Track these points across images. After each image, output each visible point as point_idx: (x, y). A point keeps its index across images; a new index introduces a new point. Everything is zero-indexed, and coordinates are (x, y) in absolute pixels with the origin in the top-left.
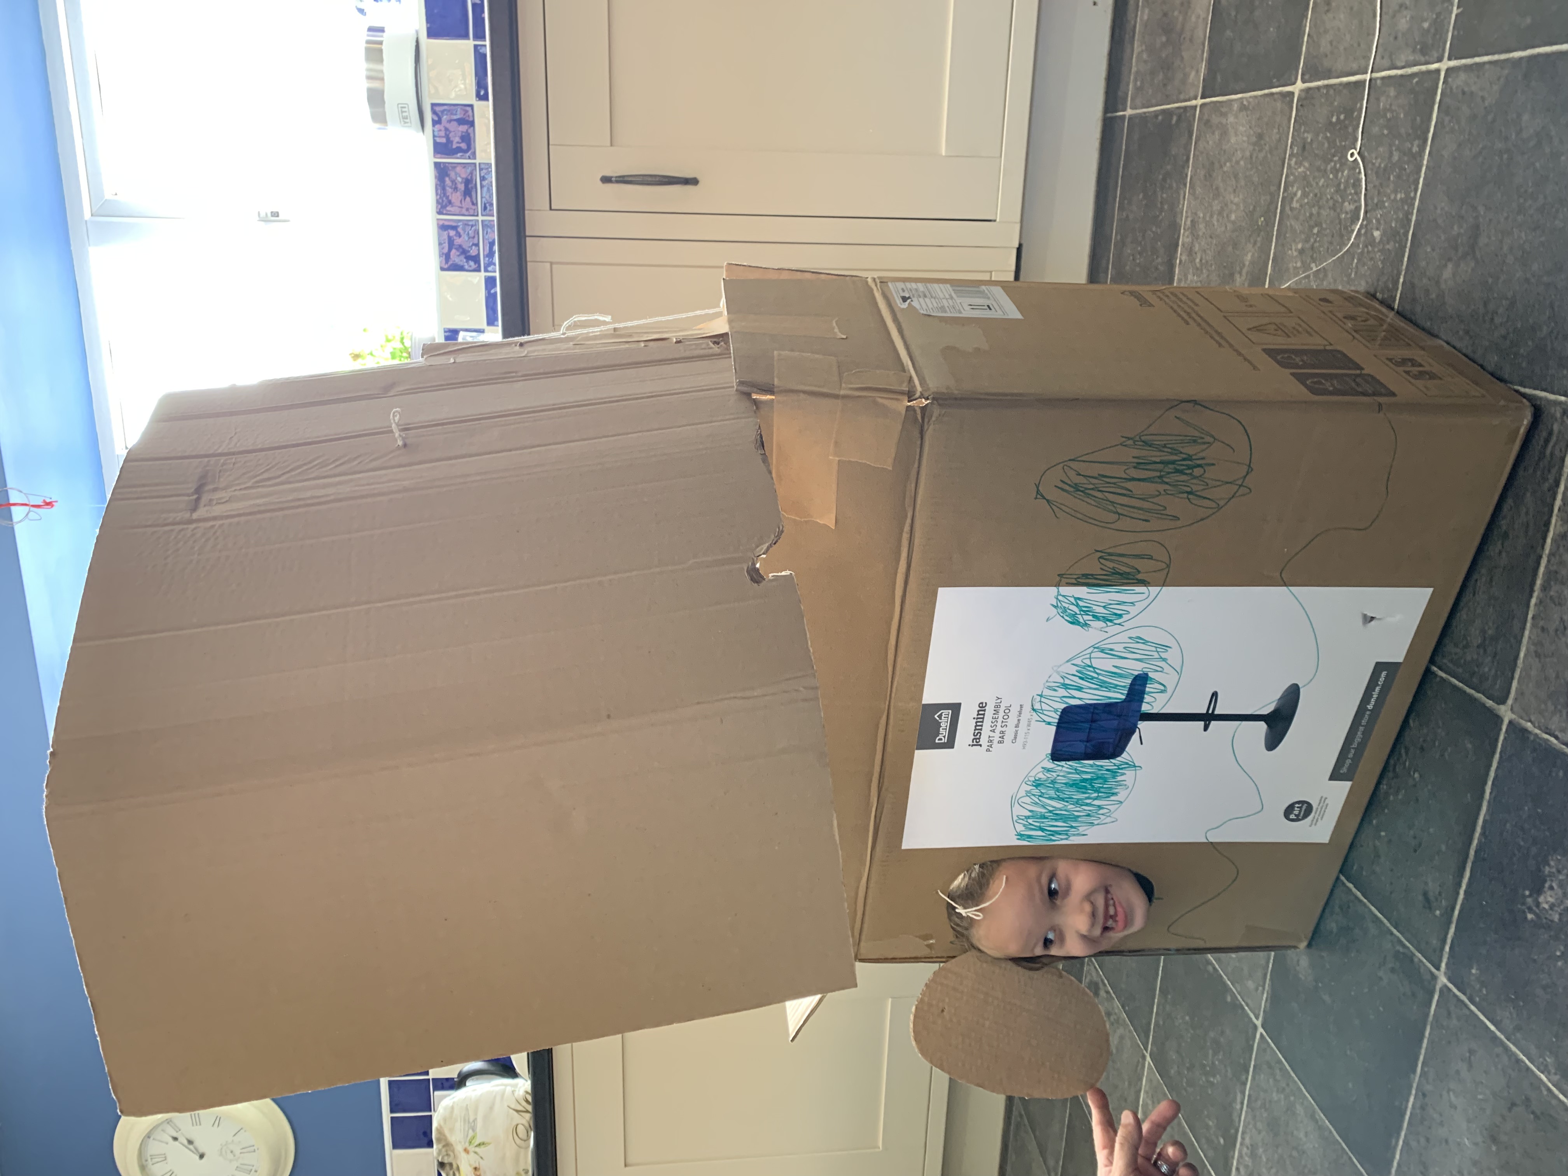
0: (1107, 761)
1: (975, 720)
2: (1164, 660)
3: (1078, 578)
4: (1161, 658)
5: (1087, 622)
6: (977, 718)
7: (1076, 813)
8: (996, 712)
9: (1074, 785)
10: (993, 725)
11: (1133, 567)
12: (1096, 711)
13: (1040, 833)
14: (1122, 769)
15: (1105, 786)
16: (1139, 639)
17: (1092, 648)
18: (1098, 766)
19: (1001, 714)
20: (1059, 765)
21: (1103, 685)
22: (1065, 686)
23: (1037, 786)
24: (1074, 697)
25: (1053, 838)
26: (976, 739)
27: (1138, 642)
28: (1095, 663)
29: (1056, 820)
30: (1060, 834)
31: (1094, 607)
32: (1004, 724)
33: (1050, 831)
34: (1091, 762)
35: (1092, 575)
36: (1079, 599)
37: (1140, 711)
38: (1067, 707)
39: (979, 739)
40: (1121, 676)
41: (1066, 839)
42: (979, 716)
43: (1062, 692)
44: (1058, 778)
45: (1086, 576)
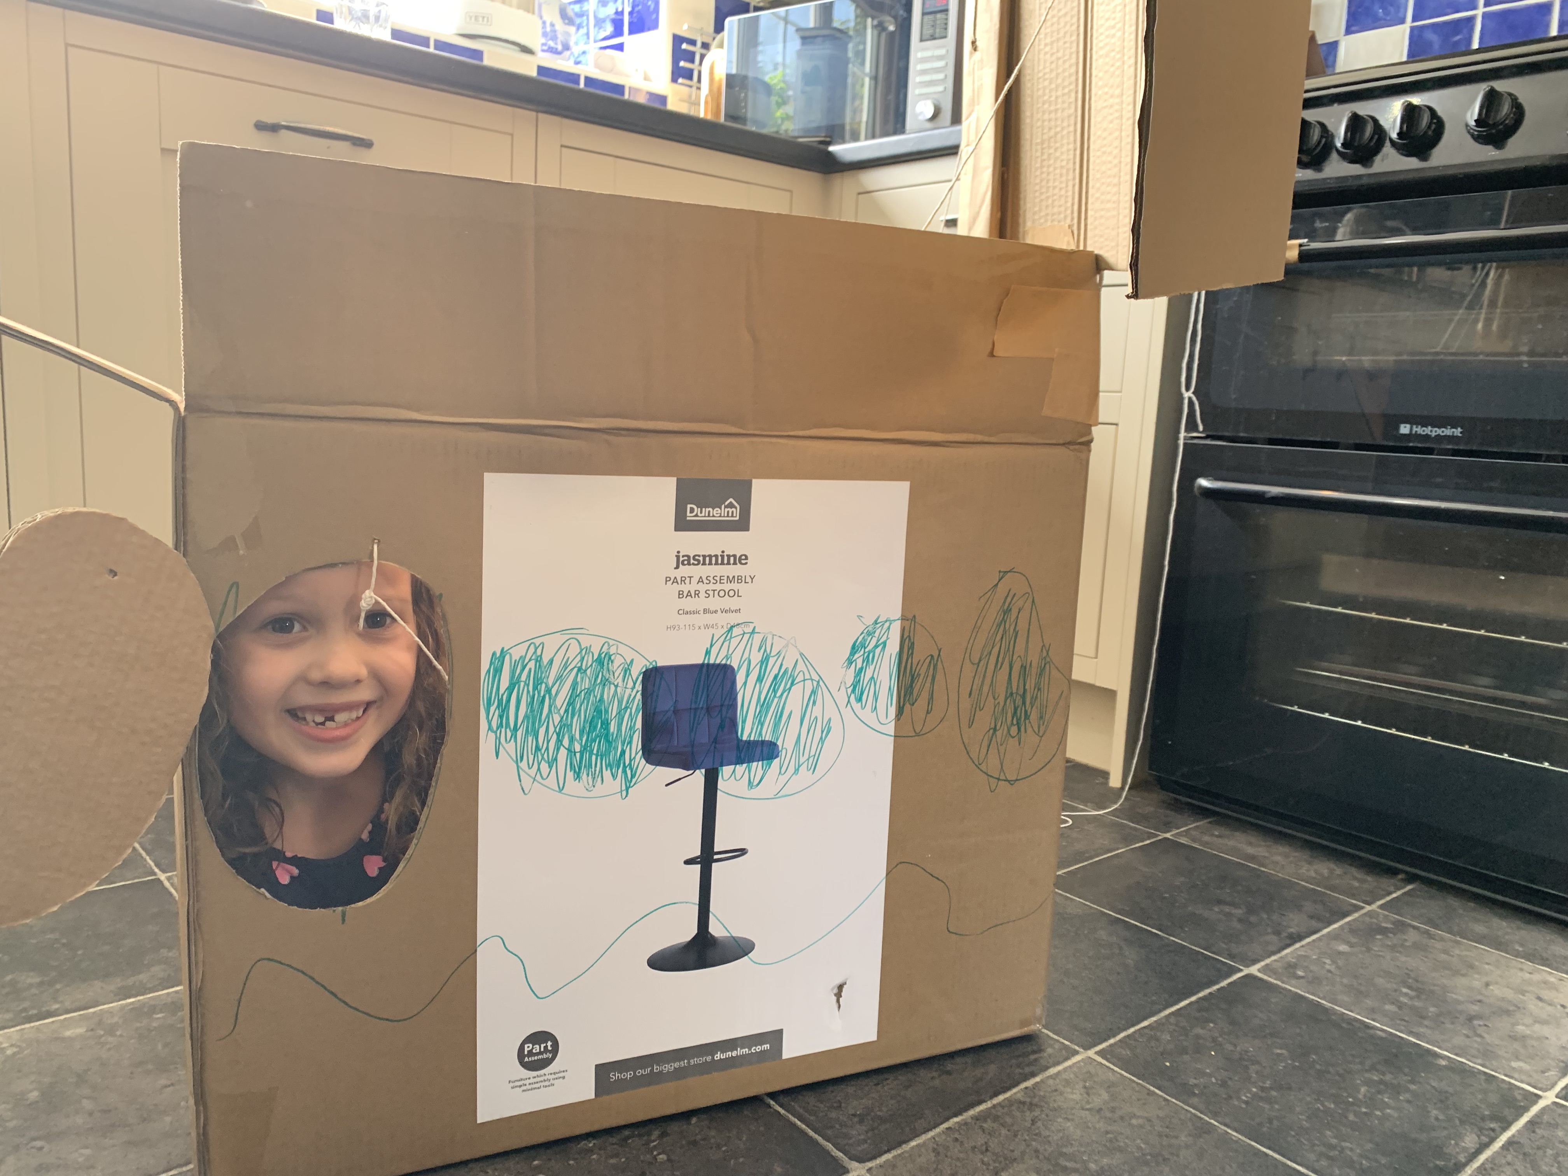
0: (640, 746)
1: (719, 553)
2: (797, 771)
3: (910, 639)
4: (799, 766)
5: (854, 664)
6: (722, 557)
7: (542, 731)
8: (730, 580)
9: (599, 711)
10: (711, 579)
11: (919, 695)
12: (724, 710)
13: (505, 683)
14: (624, 771)
15: (594, 757)
16: (827, 730)
17: (817, 678)
18: (631, 737)
19: (727, 587)
20: (635, 684)
21: (764, 706)
22: (764, 661)
23: (600, 661)
24: (747, 675)
25: (492, 709)
26: (689, 560)
27: (822, 732)
28: (797, 689)
29: (531, 704)
30: (501, 717)
31: (872, 667)
32: (711, 593)
33: (508, 701)
34: (639, 725)
35: (912, 653)
36: (884, 647)
37: (722, 766)
38: (733, 669)
39: (689, 564)
40: (776, 725)
41: (490, 728)
42: (726, 558)
43: (756, 657)
44: (613, 687)
45: (912, 646)
